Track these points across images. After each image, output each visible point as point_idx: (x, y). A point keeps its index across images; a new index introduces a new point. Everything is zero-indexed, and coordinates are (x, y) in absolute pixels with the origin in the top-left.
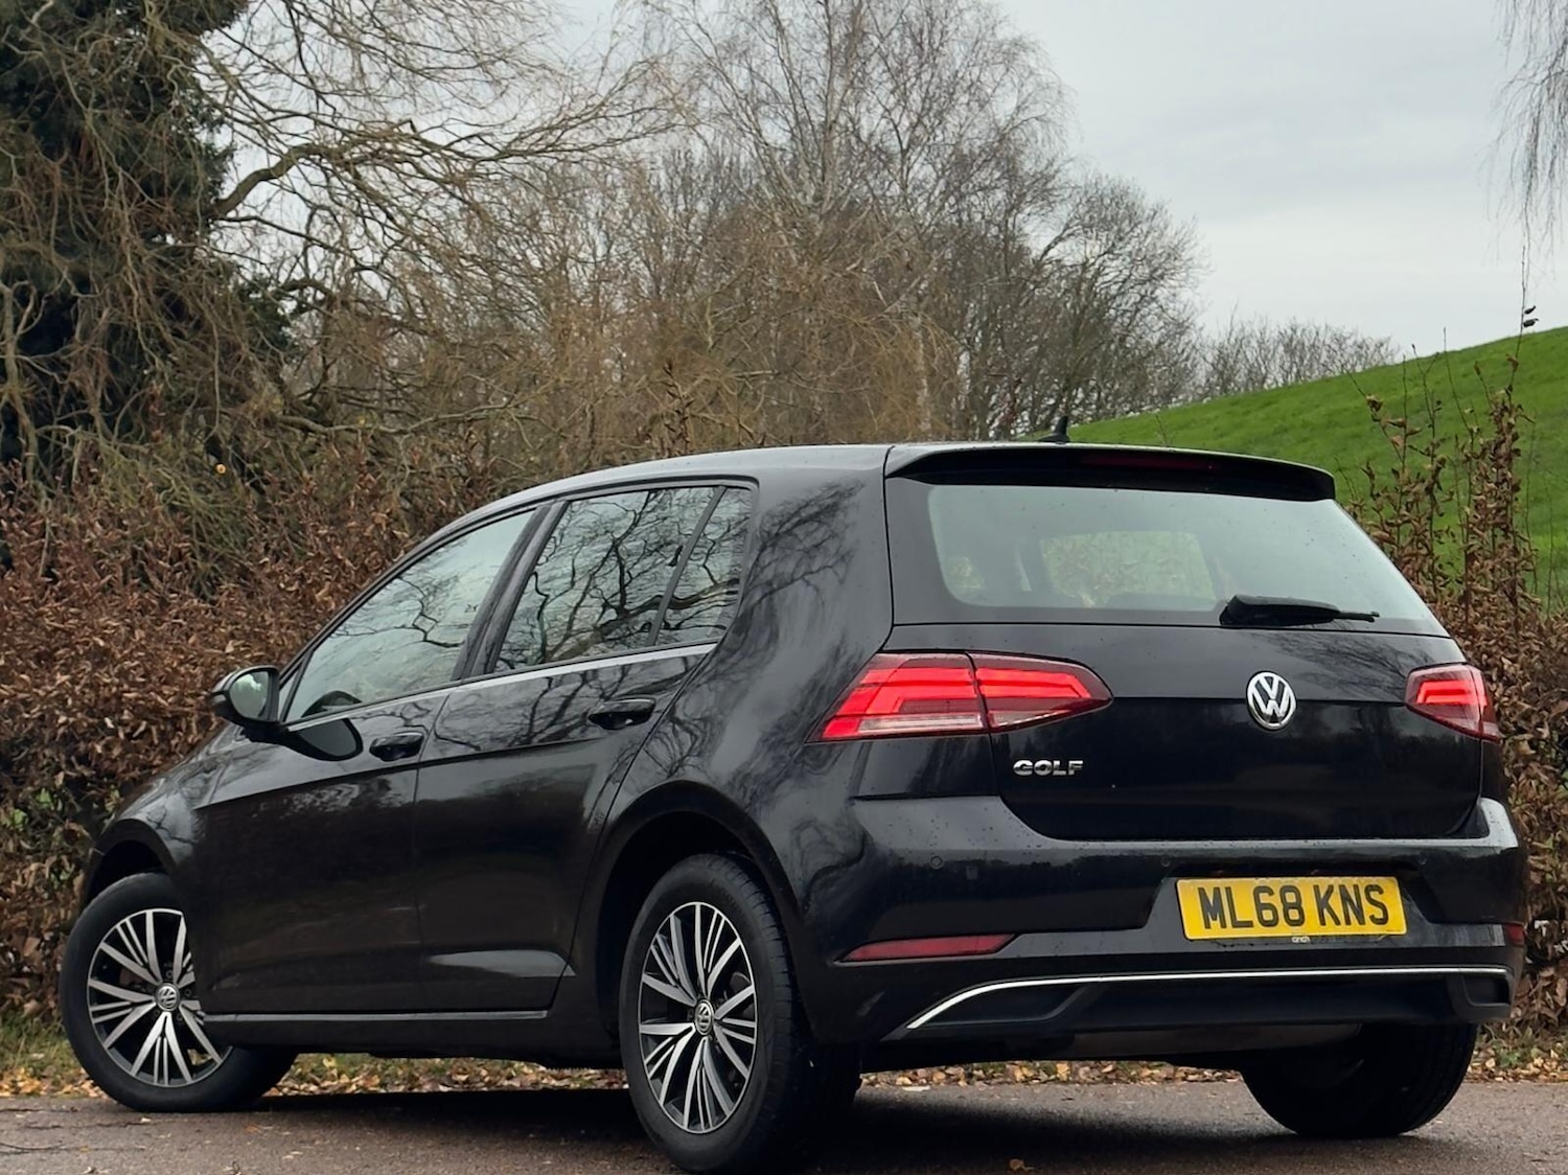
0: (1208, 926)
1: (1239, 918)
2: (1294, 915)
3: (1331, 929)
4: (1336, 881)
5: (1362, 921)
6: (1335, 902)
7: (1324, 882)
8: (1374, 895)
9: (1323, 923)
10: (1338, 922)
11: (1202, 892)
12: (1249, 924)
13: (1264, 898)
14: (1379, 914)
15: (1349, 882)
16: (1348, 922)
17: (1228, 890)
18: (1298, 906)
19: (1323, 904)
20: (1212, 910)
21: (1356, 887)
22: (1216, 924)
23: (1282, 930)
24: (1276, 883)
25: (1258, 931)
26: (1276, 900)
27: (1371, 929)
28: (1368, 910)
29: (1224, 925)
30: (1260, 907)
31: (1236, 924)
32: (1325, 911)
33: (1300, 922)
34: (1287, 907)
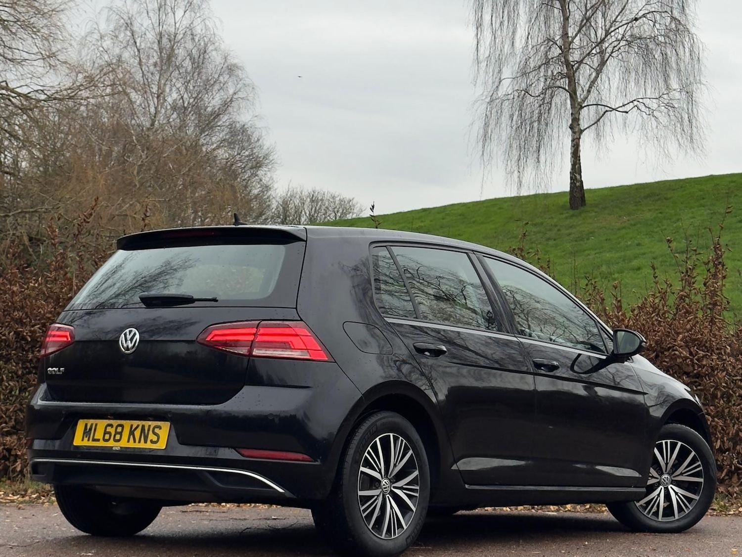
0: (83, 440)
1: (95, 438)
2: (118, 437)
3: (132, 445)
4: (141, 423)
5: (146, 442)
6: (137, 433)
7: (135, 423)
8: (157, 430)
9: (128, 441)
10: (135, 441)
11: (86, 425)
12: (98, 440)
13: (109, 429)
14: (155, 438)
15: (147, 423)
16: (139, 442)
17: (96, 425)
18: (121, 433)
19: (132, 433)
20: (87, 432)
21: (150, 426)
22: (86, 439)
23: (111, 443)
24: (115, 423)
25: (101, 444)
26: (112, 431)
27: (149, 445)
28: (151, 436)
29: (88, 440)
30: (105, 433)
31: (94, 440)
32: (132, 436)
33: (119, 441)
34: (116, 433)
